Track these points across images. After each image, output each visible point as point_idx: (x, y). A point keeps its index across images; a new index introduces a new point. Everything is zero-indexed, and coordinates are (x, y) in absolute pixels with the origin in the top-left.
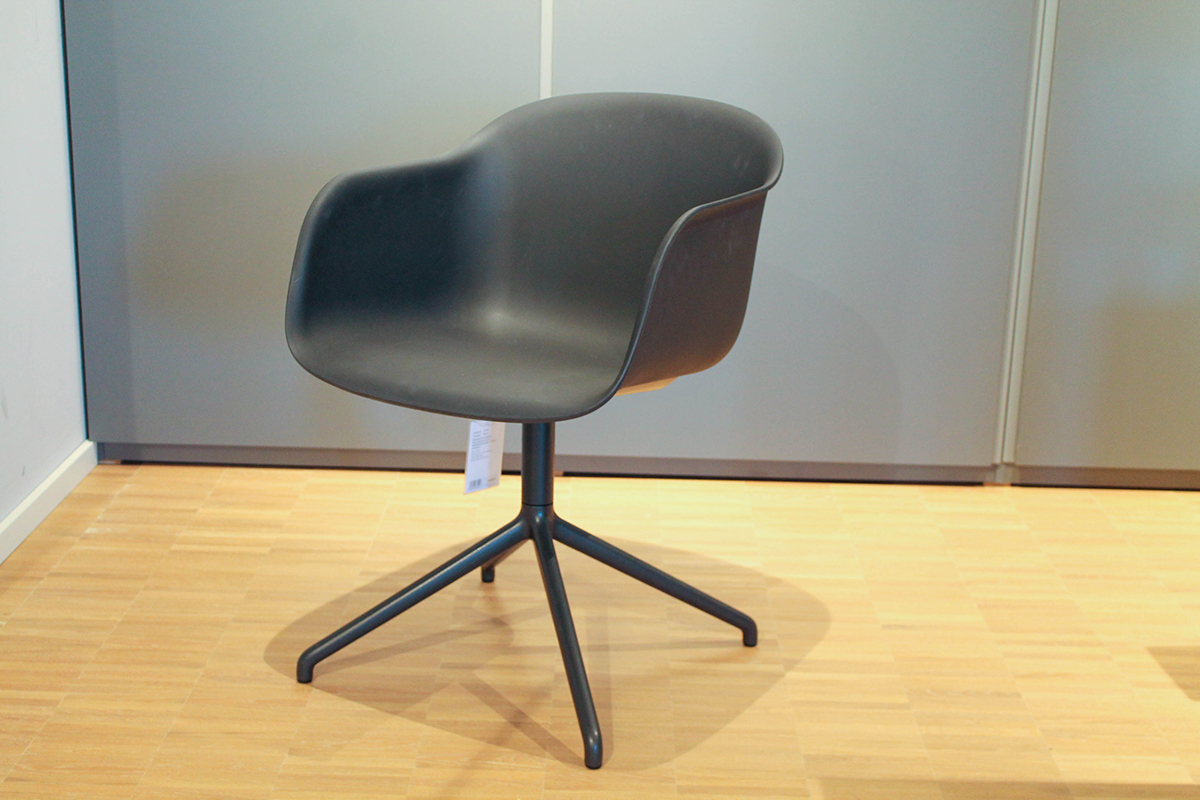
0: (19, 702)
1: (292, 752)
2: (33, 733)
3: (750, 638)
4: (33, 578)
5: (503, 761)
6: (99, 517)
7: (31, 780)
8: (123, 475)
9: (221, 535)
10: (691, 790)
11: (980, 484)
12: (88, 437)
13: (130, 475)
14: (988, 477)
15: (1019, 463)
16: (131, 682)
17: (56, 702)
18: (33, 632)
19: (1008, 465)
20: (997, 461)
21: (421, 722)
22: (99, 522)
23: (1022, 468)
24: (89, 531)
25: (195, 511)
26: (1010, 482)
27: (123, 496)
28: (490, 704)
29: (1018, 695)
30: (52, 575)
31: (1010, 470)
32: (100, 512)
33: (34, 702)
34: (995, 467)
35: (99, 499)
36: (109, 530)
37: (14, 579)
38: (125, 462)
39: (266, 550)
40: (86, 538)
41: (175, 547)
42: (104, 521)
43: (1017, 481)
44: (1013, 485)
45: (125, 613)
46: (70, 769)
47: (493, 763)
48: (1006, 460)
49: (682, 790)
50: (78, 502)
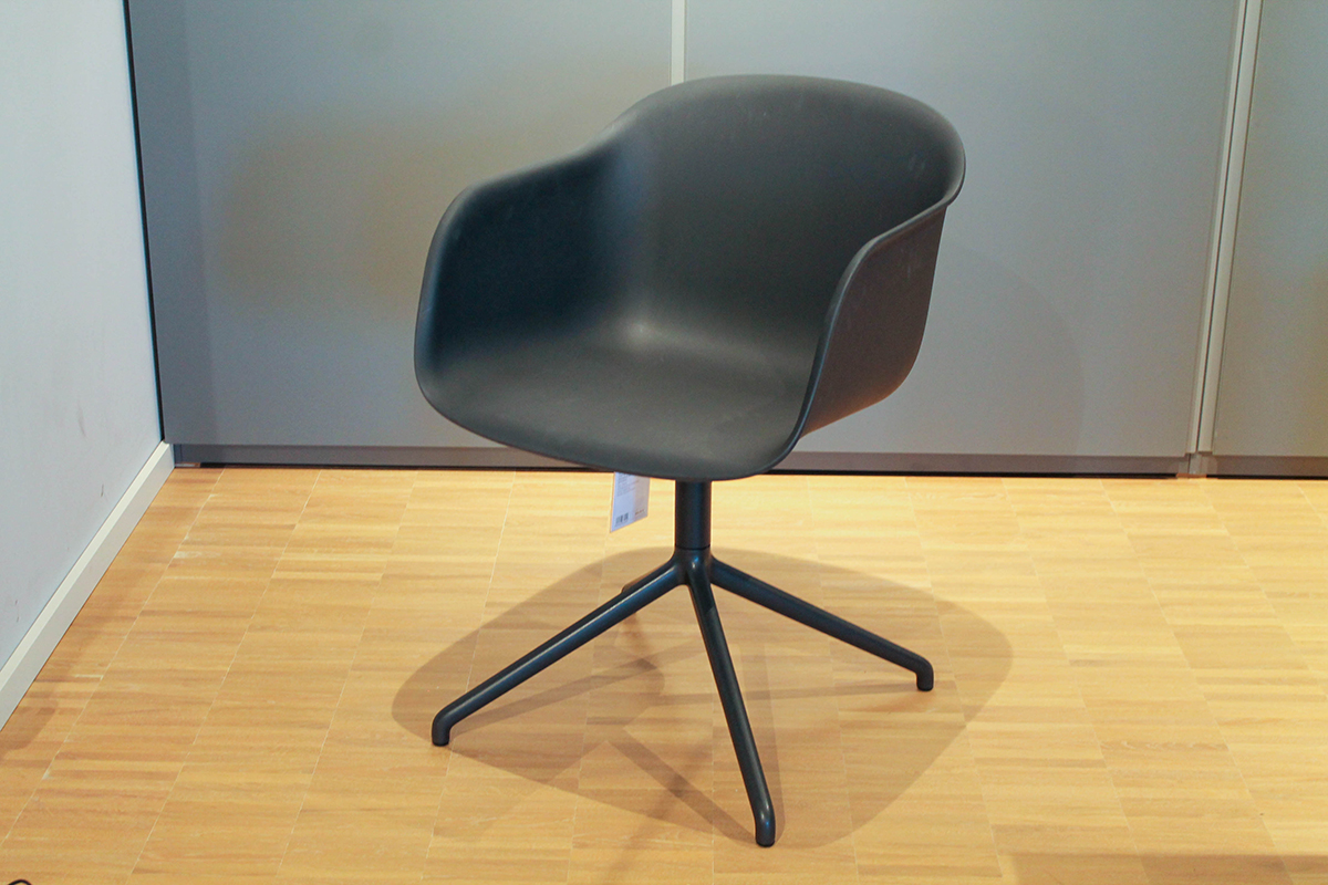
0: (132, 775)
1: (437, 832)
2: (154, 814)
3: (925, 681)
4: (124, 618)
5: (667, 839)
6: (186, 538)
7: (159, 872)
8: (203, 482)
9: (325, 558)
10: (873, 871)
11: (1173, 476)
12: (163, 438)
13: (214, 482)
14: (1181, 468)
15: (1215, 453)
16: (251, 748)
17: (174, 775)
18: (135, 687)
19: (1203, 454)
20: (1193, 450)
21: (573, 791)
22: (187, 543)
23: (1218, 457)
24: (176, 556)
25: (292, 527)
26: (1206, 472)
27: (210, 508)
28: (646, 768)
29: (1224, 747)
30: (144, 613)
31: (1206, 459)
32: (185, 531)
33: (151, 776)
34: (1189, 457)
35: (183, 514)
36: (200, 554)
37: (102, 619)
38: (205, 465)
39: (377, 576)
40: (175, 565)
41: (275, 575)
42: (194, 543)
43: (1215, 473)
44: (1209, 476)
45: (232, 662)
46: (200, 857)
47: (657, 841)
48: (1200, 449)
49: (864, 871)
50: (160, 516)
